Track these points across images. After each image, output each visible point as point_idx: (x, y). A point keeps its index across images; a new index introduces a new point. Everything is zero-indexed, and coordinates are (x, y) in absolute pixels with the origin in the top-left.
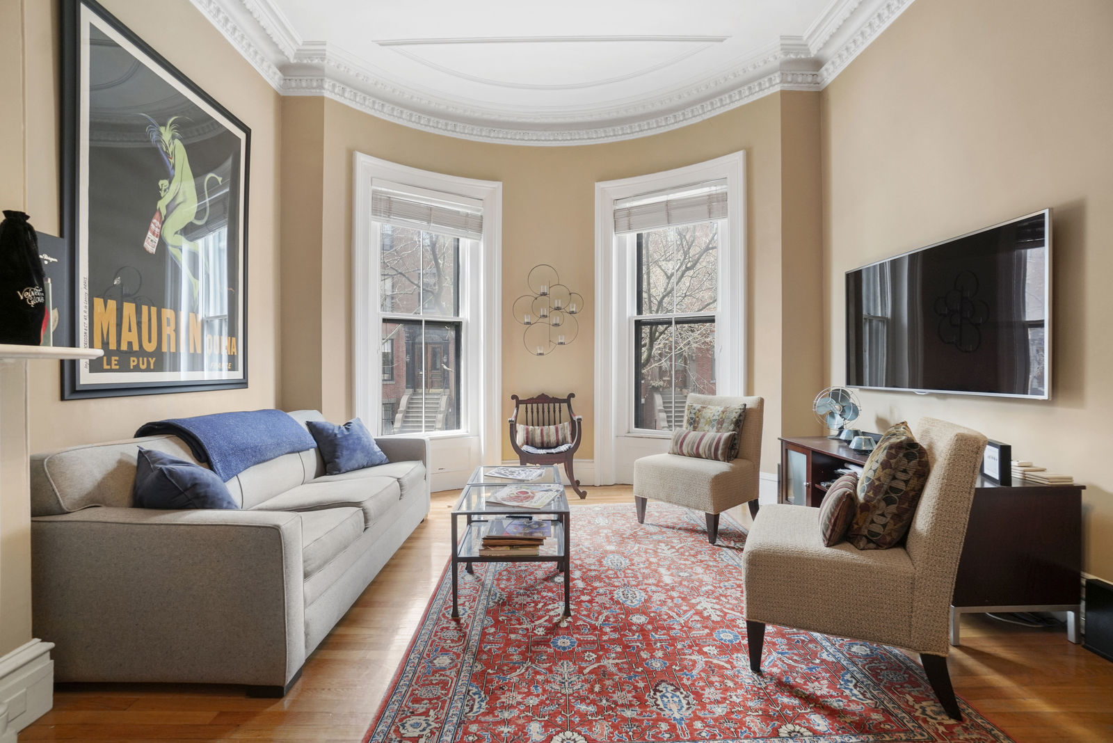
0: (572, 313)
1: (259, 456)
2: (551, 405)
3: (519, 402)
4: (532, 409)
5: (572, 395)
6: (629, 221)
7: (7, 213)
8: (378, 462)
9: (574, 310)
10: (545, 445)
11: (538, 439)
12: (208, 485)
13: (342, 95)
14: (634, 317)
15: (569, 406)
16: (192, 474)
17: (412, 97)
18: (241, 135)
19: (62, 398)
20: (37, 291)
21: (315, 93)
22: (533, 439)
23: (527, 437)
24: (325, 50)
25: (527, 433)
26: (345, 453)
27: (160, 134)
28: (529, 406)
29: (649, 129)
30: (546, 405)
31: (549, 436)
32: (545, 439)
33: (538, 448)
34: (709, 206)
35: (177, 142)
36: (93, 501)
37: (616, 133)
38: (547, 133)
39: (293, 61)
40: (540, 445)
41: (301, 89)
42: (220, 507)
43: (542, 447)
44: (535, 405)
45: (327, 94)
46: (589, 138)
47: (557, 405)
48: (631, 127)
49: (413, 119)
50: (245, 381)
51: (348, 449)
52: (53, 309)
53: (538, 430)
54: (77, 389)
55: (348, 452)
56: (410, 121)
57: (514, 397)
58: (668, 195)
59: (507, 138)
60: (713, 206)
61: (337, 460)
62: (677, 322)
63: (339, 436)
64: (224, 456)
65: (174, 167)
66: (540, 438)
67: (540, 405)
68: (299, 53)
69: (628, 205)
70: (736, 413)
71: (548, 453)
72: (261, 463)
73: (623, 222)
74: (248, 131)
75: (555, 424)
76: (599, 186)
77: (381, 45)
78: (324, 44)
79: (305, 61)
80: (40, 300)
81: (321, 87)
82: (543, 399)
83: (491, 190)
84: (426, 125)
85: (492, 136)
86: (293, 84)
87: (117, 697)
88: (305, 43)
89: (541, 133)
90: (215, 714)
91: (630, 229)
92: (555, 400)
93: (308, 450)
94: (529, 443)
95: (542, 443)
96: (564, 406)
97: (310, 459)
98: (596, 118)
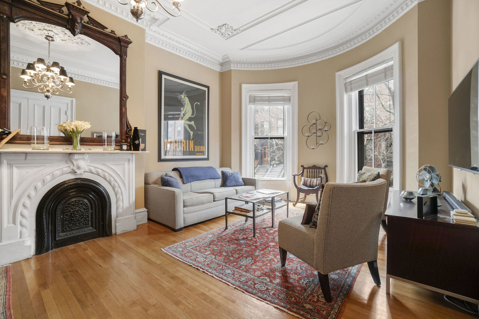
0: (326, 131)
1: (198, 178)
2: (318, 170)
3: (304, 168)
4: (310, 171)
5: (326, 166)
6: (351, 87)
7: (134, 128)
8: (240, 185)
9: (327, 129)
10: (311, 186)
11: (308, 183)
12: (171, 182)
13: (237, 67)
14: (358, 131)
15: (325, 170)
16: (168, 179)
17: (260, 60)
18: (206, 89)
19: (158, 162)
20: (138, 141)
21: (229, 69)
22: (306, 183)
23: (304, 182)
24: (228, 56)
25: (305, 180)
26: (229, 181)
27: (181, 97)
28: (308, 170)
29: (359, 42)
30: (315, 170)
31: (313, 183)
32: (311, 184)
33: (308, 187)
34: (385, 73)
35: (186, 97)
36: (155, 183)
37: (344, 48)
38: (315, 57)
39: (222, 62)
40: (309, 186)
41: (226, 69)
42: (173, 187)
43: (310, 187)
44: (311, 170)
45: (232, 68)
46: (333, 54)
47: (320, 170)
48: (350, 44)
49: (262, 67)
50: (208, 158)
51: (230, 180)
52: (141, 144)
53: (309, 180)
54: (161, 159)
55: (230, 181)
56: (261, 68)
57: (302, 166)
58: (366, 72)
59: (296, 64)
60: (386, 73)
61: (226, 183)
62: (375, 132)
63: (228, 176)
64: (187, 177)
65: (185, 104)
66: (309, 183)
67: (313, 170)
68: (223, 59)
69: (350, 80)
70: (374, 176)
71: (308, 189)
72: (199, 180)
73: (349, 88)
74: (208, 87)
75: (316, 178)
76: (337, 74)
77: (241, 50)
78: (227, 55)
79: (225, 61)
80: (138, 143)
81: (230, 67)
82: (314, 167)
83: (293, 85)
84: (267, 68)
85: (293, 64)
86: (224, 68)
87: (155, 224)
88: (223, 56)
89: (312, 57)
90: (164, 231)
91: (351, 91)
92: (319, 168)
93: (219, 179)
94: (305, 185)
95: (310, 185)
96: (323, 170)
97: (219, 182)
98: (333, 45)
